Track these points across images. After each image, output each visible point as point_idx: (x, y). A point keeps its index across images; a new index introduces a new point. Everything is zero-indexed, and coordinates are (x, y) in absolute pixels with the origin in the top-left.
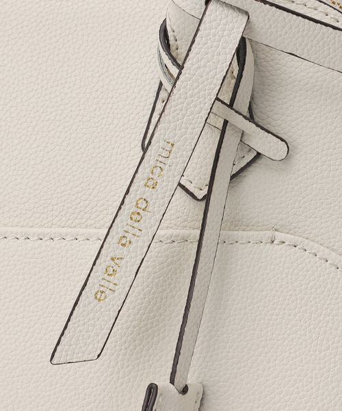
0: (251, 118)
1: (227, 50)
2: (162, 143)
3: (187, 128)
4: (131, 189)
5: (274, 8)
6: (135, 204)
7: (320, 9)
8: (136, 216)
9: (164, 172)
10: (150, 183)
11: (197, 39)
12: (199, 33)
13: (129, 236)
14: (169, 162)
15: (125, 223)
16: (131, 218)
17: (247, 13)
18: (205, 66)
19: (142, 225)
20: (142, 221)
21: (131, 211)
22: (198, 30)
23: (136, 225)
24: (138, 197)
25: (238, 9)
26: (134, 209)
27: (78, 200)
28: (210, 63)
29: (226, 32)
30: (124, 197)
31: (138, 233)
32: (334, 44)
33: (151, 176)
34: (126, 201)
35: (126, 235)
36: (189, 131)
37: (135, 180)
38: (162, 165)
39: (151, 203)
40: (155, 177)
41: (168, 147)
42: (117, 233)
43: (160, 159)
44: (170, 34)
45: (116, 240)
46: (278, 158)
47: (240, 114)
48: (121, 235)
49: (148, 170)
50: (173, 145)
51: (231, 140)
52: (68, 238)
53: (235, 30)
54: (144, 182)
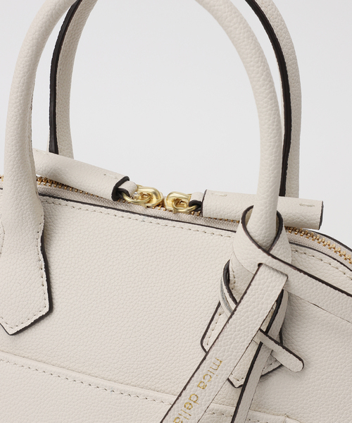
0: (280, 343)
1: (269, 301)
2: (213, 360)
3: (233, 352)
4: (188, 387)
5: (306, 276)
6: (189, 397)
7: (340, 269)
8: (188, 406)
9: (213, 379)
10: (202, 385)
11: (248, 291)
12: (251, 287)
13: (182, 418)
14: (217, 372)
15: (180, 409)
16: (185, 406)
17: (287, 275)
18: (251, 311)
19: (192, 412)
20: (192, 409)
21: (186, 401)
22: (250, 285)
23: (188, 411)
24: (192, 393)
25: (282, 273)
26: (187, 401)
27: (152, 369)
28: (255, 309)
29: (270, 288)
30: (182, 392)
31: (188, 417)
32: (346, 304)
33: (203, 380)
34: (183, 394)
35: (180, 417)
36: (234, 354)
37: (191, 382)
38: (211, 374)
39: (200, 398)
40: (206, 381)
41: (218, 363)
42: (174, 415)
43: (211, 370)
44: (231, 273)
45: (172, 419)
46: (295, 370)
47: (272, 339)
48: (176, 416)
49: (201, 376)
50: (221, 362)
51: (263, 355)
52: (141, 397)
53: (276, 288)
54: (197, 384)
